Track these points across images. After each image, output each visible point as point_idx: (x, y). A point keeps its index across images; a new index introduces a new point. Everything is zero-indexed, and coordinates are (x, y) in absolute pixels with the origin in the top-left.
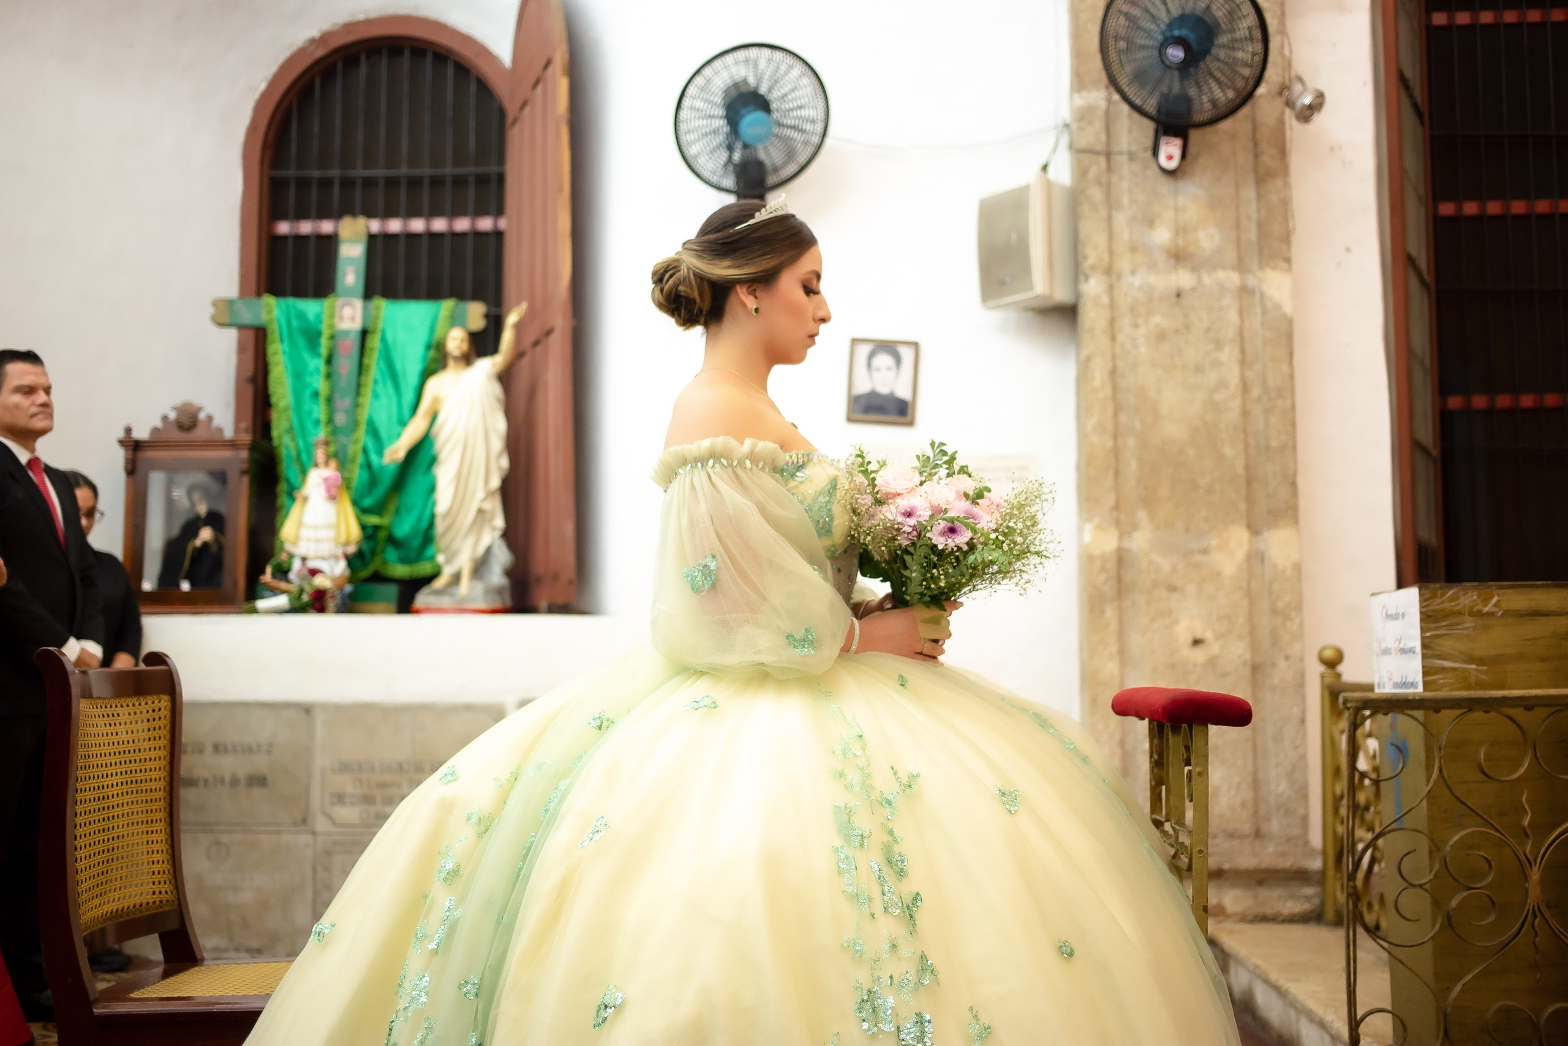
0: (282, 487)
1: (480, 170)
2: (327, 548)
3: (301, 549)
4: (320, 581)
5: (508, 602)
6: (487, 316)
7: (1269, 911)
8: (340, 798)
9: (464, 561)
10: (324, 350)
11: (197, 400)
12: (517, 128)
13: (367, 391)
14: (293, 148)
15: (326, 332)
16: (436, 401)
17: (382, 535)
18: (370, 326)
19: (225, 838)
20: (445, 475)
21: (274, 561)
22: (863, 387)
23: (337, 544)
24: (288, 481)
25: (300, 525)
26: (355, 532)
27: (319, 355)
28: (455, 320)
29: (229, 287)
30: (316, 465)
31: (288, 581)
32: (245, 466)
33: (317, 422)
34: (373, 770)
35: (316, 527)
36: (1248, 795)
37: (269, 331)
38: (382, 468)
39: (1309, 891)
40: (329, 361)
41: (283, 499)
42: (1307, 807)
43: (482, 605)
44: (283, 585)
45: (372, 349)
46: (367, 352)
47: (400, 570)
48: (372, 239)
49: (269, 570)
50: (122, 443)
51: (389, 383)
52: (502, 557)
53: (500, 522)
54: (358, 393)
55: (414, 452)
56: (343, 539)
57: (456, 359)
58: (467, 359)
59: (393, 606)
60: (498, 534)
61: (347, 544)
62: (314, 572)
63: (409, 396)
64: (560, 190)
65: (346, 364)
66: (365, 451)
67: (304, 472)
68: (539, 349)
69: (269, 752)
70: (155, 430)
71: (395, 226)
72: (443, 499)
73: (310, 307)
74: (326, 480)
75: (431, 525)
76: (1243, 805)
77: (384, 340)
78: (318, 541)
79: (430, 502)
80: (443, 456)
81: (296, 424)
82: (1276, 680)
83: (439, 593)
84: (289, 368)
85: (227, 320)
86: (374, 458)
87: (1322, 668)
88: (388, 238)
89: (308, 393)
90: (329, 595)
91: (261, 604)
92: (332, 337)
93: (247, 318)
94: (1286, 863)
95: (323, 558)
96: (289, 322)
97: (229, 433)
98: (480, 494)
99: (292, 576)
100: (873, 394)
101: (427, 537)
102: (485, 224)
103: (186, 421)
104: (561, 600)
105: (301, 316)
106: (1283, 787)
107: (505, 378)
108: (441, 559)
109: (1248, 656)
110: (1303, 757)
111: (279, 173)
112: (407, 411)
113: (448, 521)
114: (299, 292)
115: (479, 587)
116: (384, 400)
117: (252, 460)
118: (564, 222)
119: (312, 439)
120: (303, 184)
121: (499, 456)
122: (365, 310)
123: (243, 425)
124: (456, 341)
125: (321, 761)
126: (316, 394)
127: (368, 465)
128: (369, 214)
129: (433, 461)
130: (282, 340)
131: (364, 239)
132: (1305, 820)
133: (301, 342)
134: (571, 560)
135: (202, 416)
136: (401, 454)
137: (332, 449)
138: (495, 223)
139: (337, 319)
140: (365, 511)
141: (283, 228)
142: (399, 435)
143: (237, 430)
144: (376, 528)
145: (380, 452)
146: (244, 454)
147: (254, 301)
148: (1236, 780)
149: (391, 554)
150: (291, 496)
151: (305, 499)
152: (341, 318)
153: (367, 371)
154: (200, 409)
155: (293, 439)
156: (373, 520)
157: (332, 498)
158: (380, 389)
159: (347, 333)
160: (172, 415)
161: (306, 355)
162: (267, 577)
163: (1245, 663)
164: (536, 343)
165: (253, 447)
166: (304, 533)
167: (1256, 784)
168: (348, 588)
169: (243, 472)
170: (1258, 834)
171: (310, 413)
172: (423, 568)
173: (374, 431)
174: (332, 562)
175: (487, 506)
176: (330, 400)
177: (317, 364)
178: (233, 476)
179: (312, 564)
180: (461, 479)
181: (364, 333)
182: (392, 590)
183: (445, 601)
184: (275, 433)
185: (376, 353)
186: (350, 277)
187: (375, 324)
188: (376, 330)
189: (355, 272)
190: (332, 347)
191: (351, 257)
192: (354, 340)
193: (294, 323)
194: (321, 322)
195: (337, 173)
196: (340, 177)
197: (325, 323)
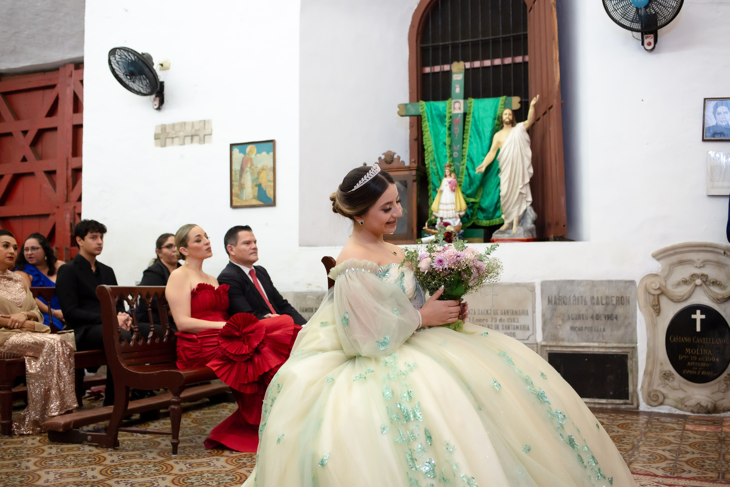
0: (431, 186)
1: (515, 34)
2: (451, 213)
3: (440, 214)
4: (449, 228)
5: (535, 236)
6: (520, 102)
9: (514, 217)
10: (447, 124)
11: (393, 150)
12: (532, 11)
13: (467, 141)
14: (430, 32)
15: (448, 115)
16: (499, 143)
17: (476, 206)
18: (468, 112)
20: (504, 178)
21: (429, 220)
22: (711, 122)
23: (456, 212)
24: (433, 184)
25: (439, 203)
26: (464, 206)
27: (446, 126)
28: (506, 106)
29: (405, 99)
30: (446, 176)
31: (435, 229)
32: (415, 178)
33: (446, 156)
34: (475, 314)
35: (446, 204)
37: (423, 117)
38: (475, 176)
40: (449, 129)
41: (431, 192)
43: (522, 237)
44: (433, 231)
45: (469, 122)
46: (466, 123)
47: (485, 223)
48: (466, 71)
49: (426, 224)
51: (477, 137)
52: (532, 215)
53: (530, 199)
54: (463, 143)
55: (489, 168)
56: (458, 209)
57: (507, 123)
58: (512, 123)
59: (482, 240)
60: (529, 204)
61: (460, 211)
62: (446, 224)
63: (486, 143)
64: (554, 39)
65: (458, 129)
66: (467, 169)
67: (440, 180)
68: (545, 116)
71: (477, 64)
72: (504, 188)
73: (440, 105)
74: (450, 183)
75: (498, 201)
77: (474, 117)
78: (447, 210)
79: (498, 191)
80: (502, 169)
81: (436, 158)
83: (503, 232)
84: (432, 132)
85: (404, 114)
86: (471, 171)
88: (474, 69)
89: (441, 143)
90: (453, 234)
91: (423, 239)
92: (451, 117)
93: (413, 112)
95: (450, 218)
96: (431, 112)
97: (407, 164)
98: (521, 186)
99: (437, 226)
100: (717, 126)
101: (497, 207)
102: (519, 59)
103: (389, 159)
104: (560, 235)
105: (437, 109)
107: (530, 131)
108: (503, 217)
111: (424, 45)
112: (486, 149)
113: (506, 199)
114: (435, 99)
115: (521, 229)
116: (475, 145)
117: (417, 175)
118: (556, 54)
119: (443, 165)
120: (435, 49)
121: (529, 168)
123: (413, 160)
124: (507, 114)
126: (445, 144)
127: (469, 175)
128: (465, 60)
129: (499, 171)
130: (428, 121)
131: (463, 71)
133: (437, 120)
134: (564, 215)
135: (395, 156)
136: (483, 169)
137: (452, 168)
138: (523, 59)
139: (452, 110)
140: (468, 196)
141: (427, 70)
142: (482, 161)
143: (411, 162)
144: (473, 203)
145: (474, 169)
146: (414, 173)
147: (416, 103)
149: (481, 215)
150: (435, 190)
151: (442, 192)
152: (454, 108)
153: (467, 133)
154: (395, 154)
155: (435, 165)
156: (472, 200)
157: (453, 191)
158: (473, 140)
159: (458, 114)
160: (383, 157)
161: (439, 126)
162: (426, 228)
164: (545, 113)
165: (418, 170)
166: (441, 207)
168: (462, 231)
169: (414, 181)
171: (442, 152)
172: (496, 221)
173: (471, 160)
174: (454, 219)
175: (524, 191)
176: (450, 146)
177: (444, 130)
178: (410, 183)
179: (445, 221)
180: (511, 179)
181: (465, 114)
182: (482, 232)
183: (506, 236)
184: (426, 162)
185: (470, 124)
186: (458, 89)
187: (469, 110)
188: (470, 113)
189: (460, 87)
190: (451, 122)
191: (458, 80)
192: (460, 118)
193: (434, 112)
194: (445, 111)
195: (450, 42)
196: (452, 44)
197: (447, 111)
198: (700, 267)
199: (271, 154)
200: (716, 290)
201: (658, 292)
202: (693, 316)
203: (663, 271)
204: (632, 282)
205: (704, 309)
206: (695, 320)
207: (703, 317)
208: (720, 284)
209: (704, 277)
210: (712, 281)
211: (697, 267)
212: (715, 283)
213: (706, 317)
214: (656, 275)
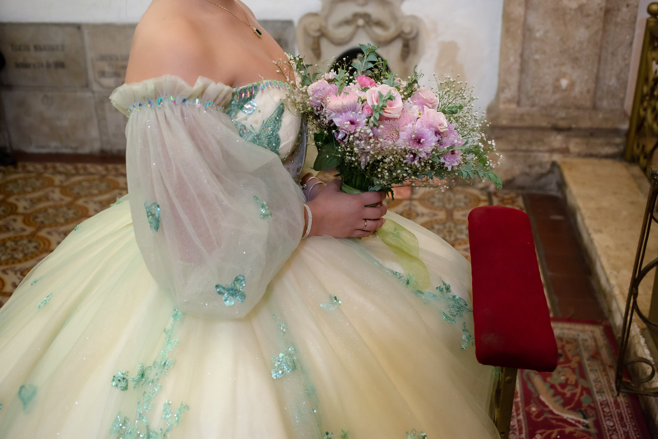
7: (594, 152)
8: (103, 74)
19: (50, 94)
36: (592, 85)
39: (618, 140)
42: (625, 93)
69: (63, 50)
76: (588, 91)
82: (619, 19)
87: (648, 16)
94: (609, 125)
106: (613, 82)
109: (604, 4)
110: (628, 65)
125: (90, 55)
132: (622, 100)
148: (586, 77)
163: (601, 9)
167: (597, 79)
170: (595, 108)
198: (363, 5)
200: (378, 31)
201: (317, 34)
203: (323, 9)
204: (289, 23)
208: (384, 23)
209: (366, 17)
210: (375, 21)
211: (359, 5)
212: (379, 24)
214: (314, 15)
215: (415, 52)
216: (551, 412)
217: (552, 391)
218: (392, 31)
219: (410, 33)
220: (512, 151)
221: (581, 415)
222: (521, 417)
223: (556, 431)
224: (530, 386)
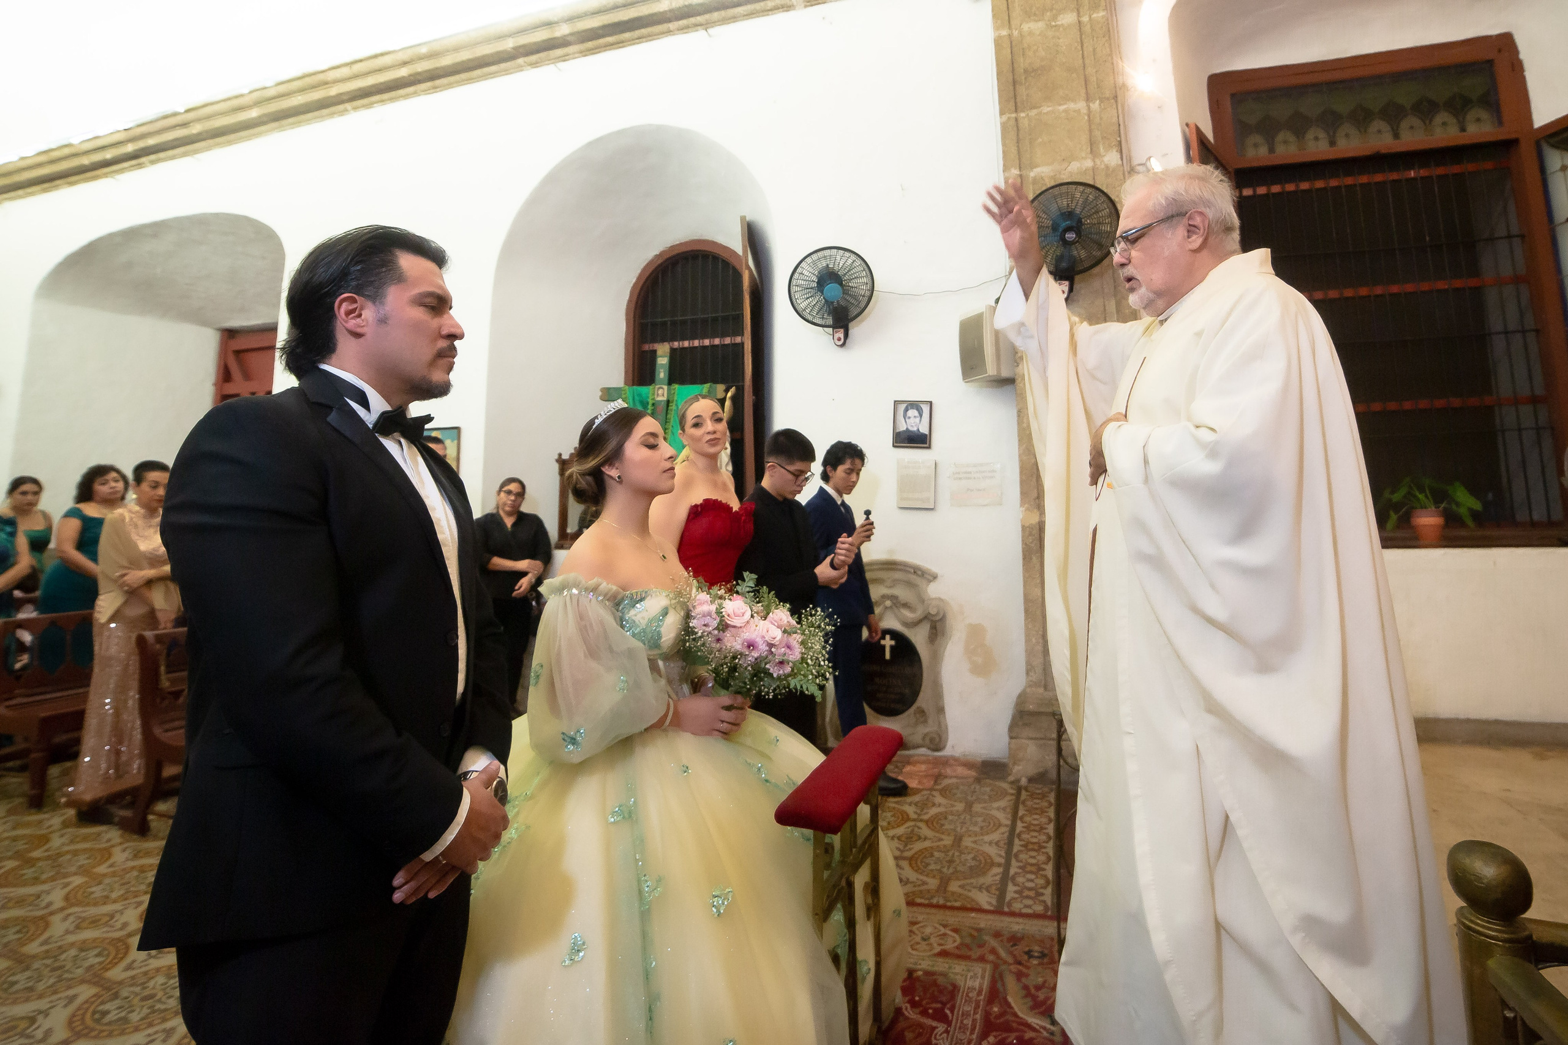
1: (734, 313)
14: (649, 307)
15: (651, 402)
18: (671, 400)
45: (671, 410)
46: (669, 411)
48: (669, 352)
50: (557, 461)
70: (571, 455)
71: (684, 344)
73: (644, 390)
85: (606, 399)
92: (653, 404)
93: (616, 396)
96: (633, 398)
100: (907, 431)
105: (640, 395)
111: (643, 321)
114: (642, 384)
120: (654, 325)
122: (669, 390)
138: (741, 339)
139: (656, 395)
141: (646, 347)
152: (658, 395)
153: (669, 422)
158: (675, 431)
159: (661, 401)
181: (668, 402)
185: (673, 412)
186: (662, 374)
187: (673, 397)
188: (673, 400)
189: (664, 372)
190: (653, 410)
191: (662, 364)
192: (664, 405)
193: (637, 398)
194: (648, 397)
195: (669, 319)
196: (671, 321)
197: (651, 398)
198: (890, 587)
199: (456, 442)
200: (906, 612)
202: (883, 642)
205: (895, 635)
206: (884, 647)
207: (893, 643)
208: (911, 606)
209: (893, 598)
210: (902, 602)
211: (887, 587)
212: (906, 605)
213: (896, 643)
215: (943, 635)
216: (1015, 1015)
217: (1024, 992)
218: (919, 614)
219: (937, 614)
220: (1041, 739)
221: (1048, 1021)
222: (978, 1016)
223: (1014, 1035)
224: (999, 985)
